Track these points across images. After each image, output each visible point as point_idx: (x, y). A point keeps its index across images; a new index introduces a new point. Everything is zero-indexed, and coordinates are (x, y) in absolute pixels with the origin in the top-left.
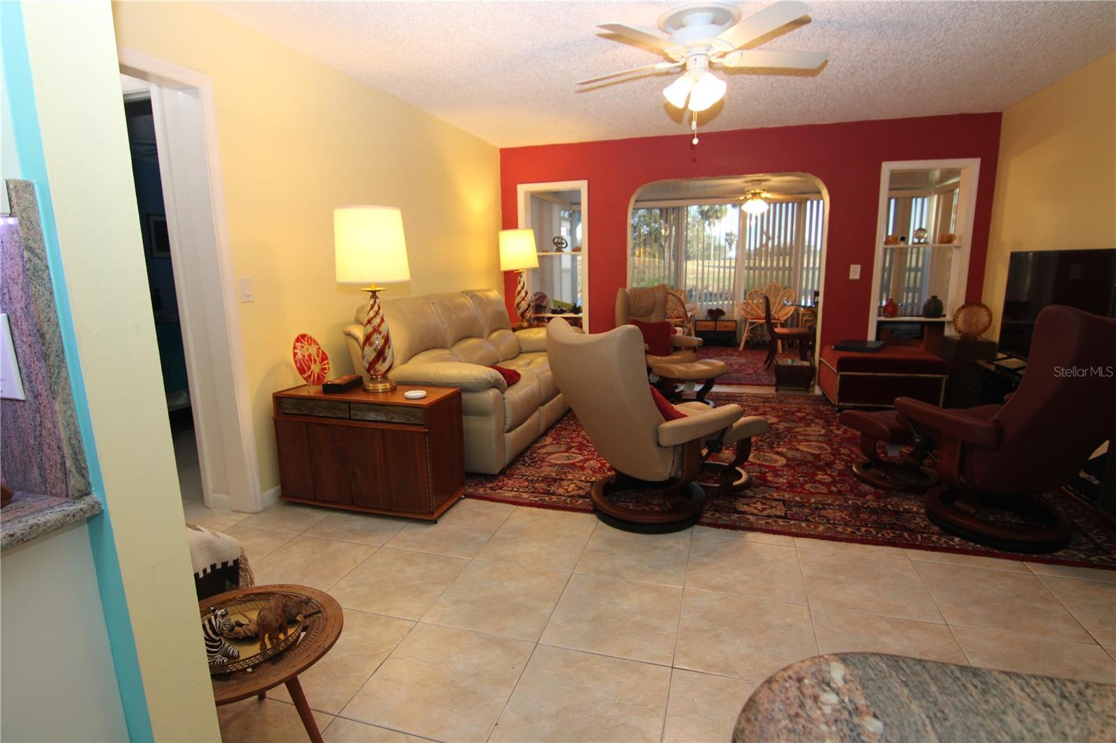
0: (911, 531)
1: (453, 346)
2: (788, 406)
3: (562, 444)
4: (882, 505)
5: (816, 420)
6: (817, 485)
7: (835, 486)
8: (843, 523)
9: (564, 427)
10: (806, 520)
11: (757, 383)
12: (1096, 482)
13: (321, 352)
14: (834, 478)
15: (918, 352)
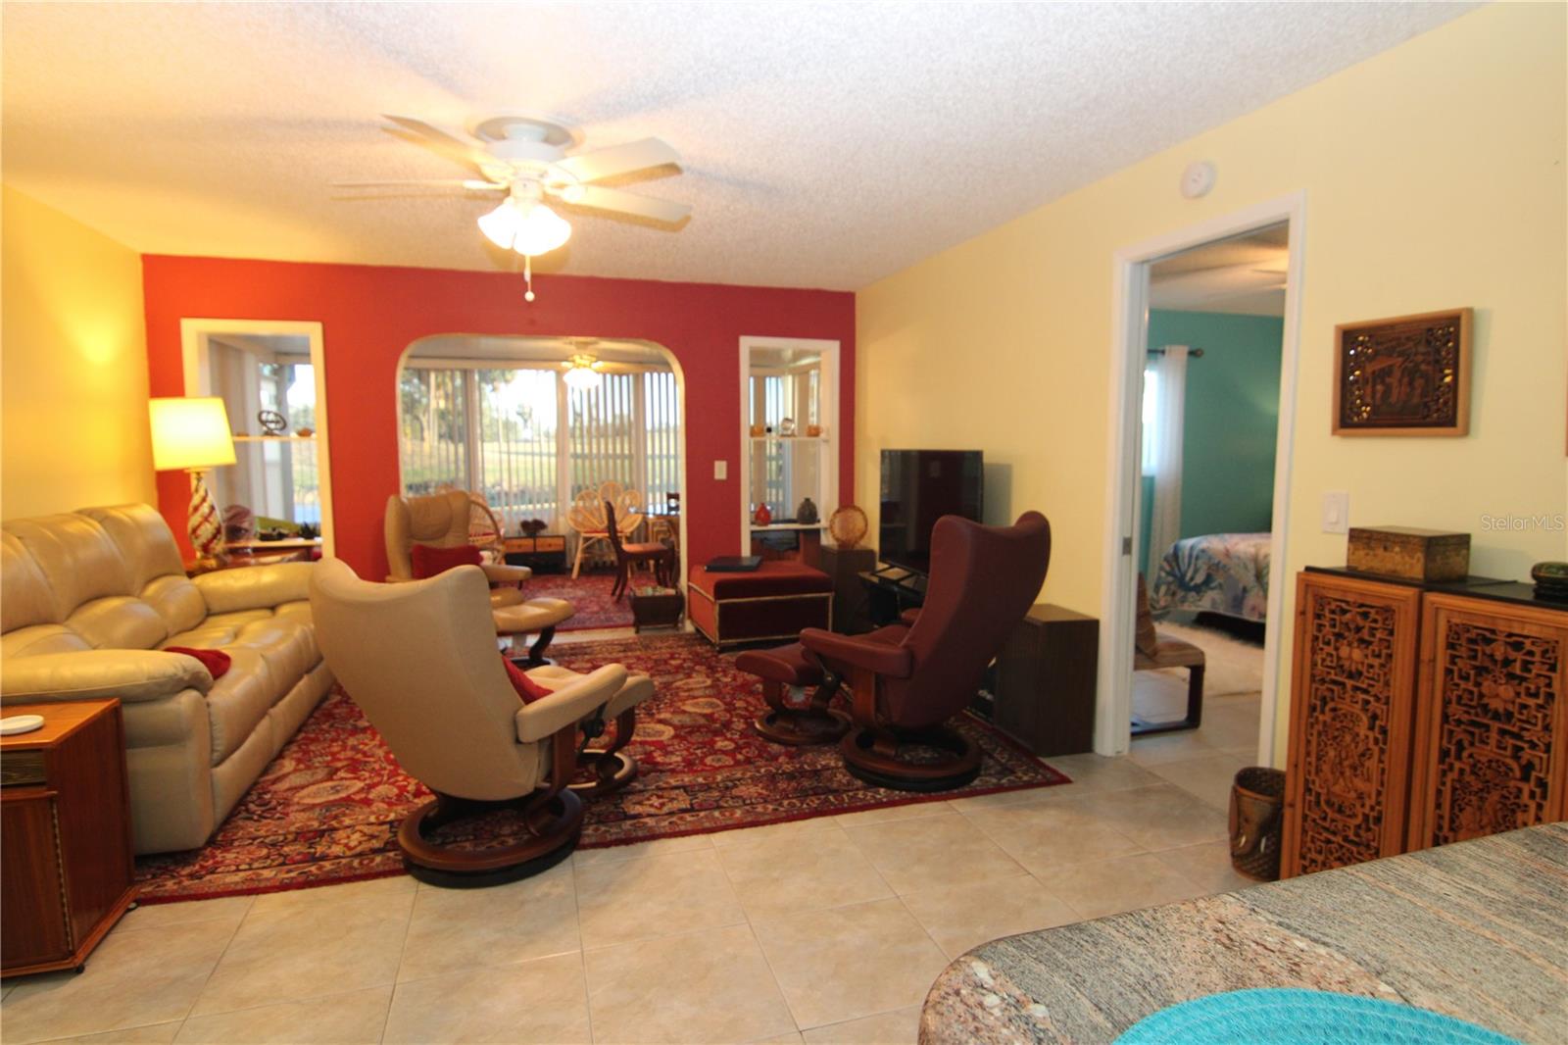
0: (835, 792)
1: (68, 617)
2: (658, 652)
3: (317, 768)
4: (798, 766)
5: (697, 668)
6: (719, 756)
7: (740, 753)
8: (762, 801)
9: (312, 736)
10: (719, 807)
11: (607, 624)
12: (989, 697)
14: (736, 743)
15: (795, 567)
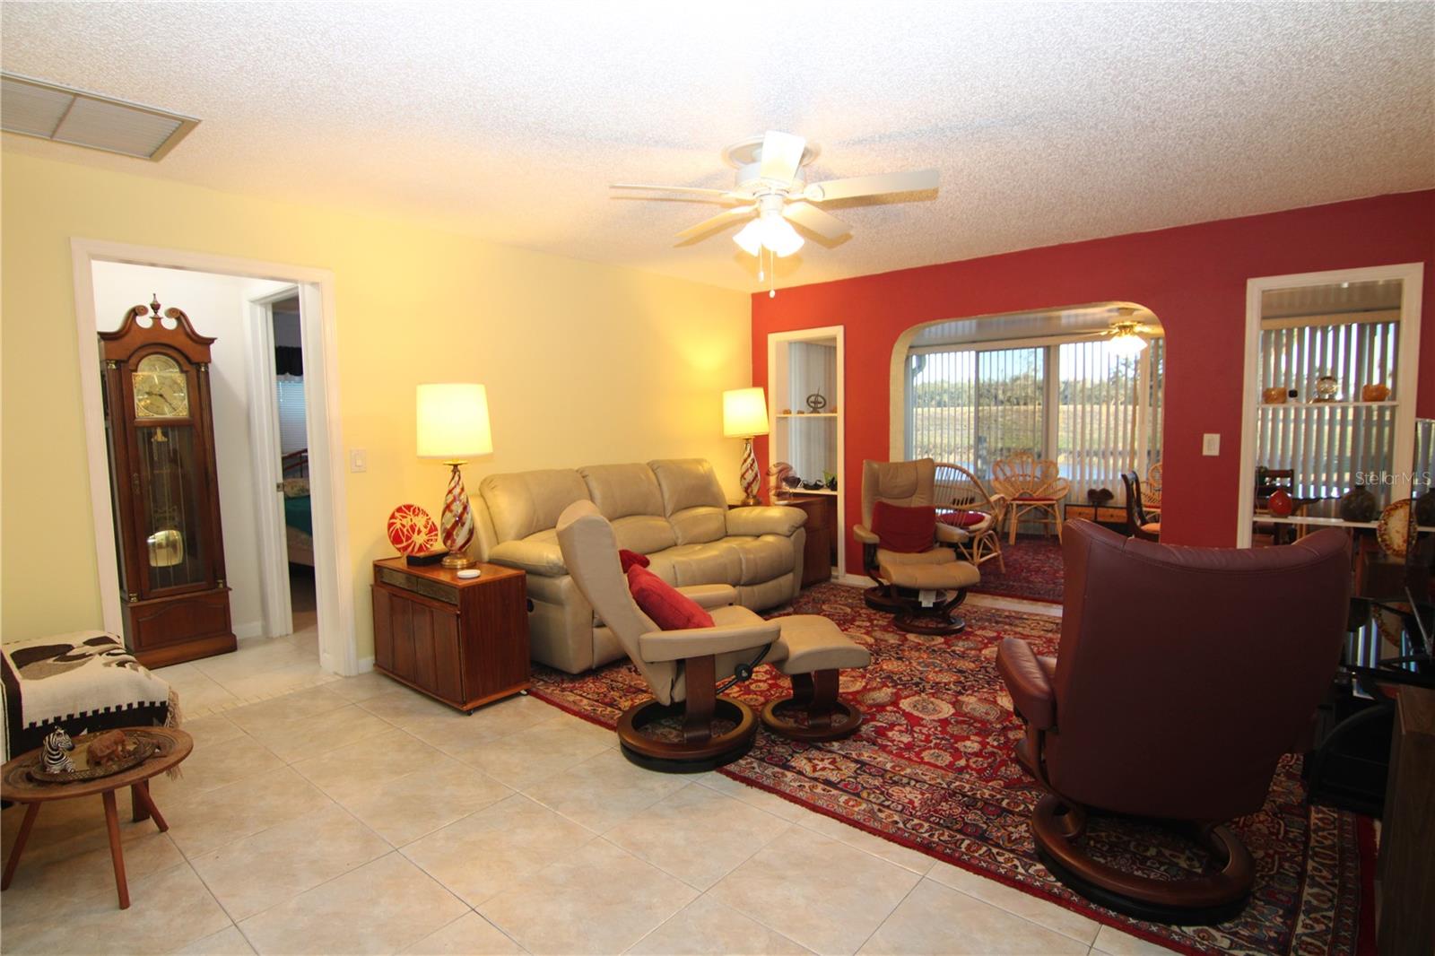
6: (944, 753)
7: (967, 760)
13: (430, 523)
